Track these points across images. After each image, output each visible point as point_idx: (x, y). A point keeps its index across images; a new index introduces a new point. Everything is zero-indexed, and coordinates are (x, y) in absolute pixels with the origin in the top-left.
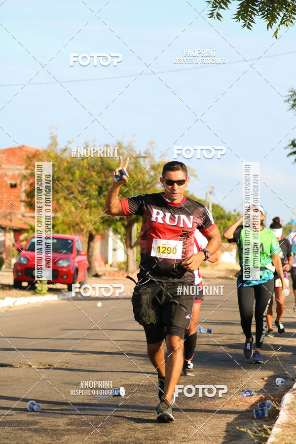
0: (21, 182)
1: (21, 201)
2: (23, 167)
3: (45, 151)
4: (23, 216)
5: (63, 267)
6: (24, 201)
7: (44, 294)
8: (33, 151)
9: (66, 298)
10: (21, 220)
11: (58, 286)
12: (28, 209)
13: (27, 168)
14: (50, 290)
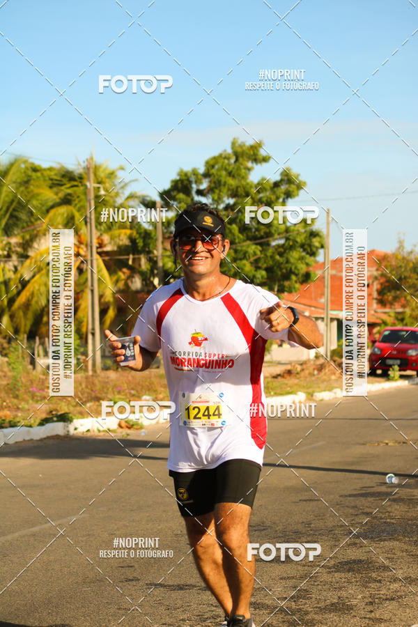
0: (373, 282)
1: (373, 299)
2: (374, 268)
3: (393, 254)
4: (376, 312)
5: (412, 356)
6: (376, 299)
7: (396, 380)
8: (383, 255)
9: (415, 382)
10: (373, 315)
11: (409, 372)
12: (380, 306)
13: (377, 270)
14: (402, 377)
